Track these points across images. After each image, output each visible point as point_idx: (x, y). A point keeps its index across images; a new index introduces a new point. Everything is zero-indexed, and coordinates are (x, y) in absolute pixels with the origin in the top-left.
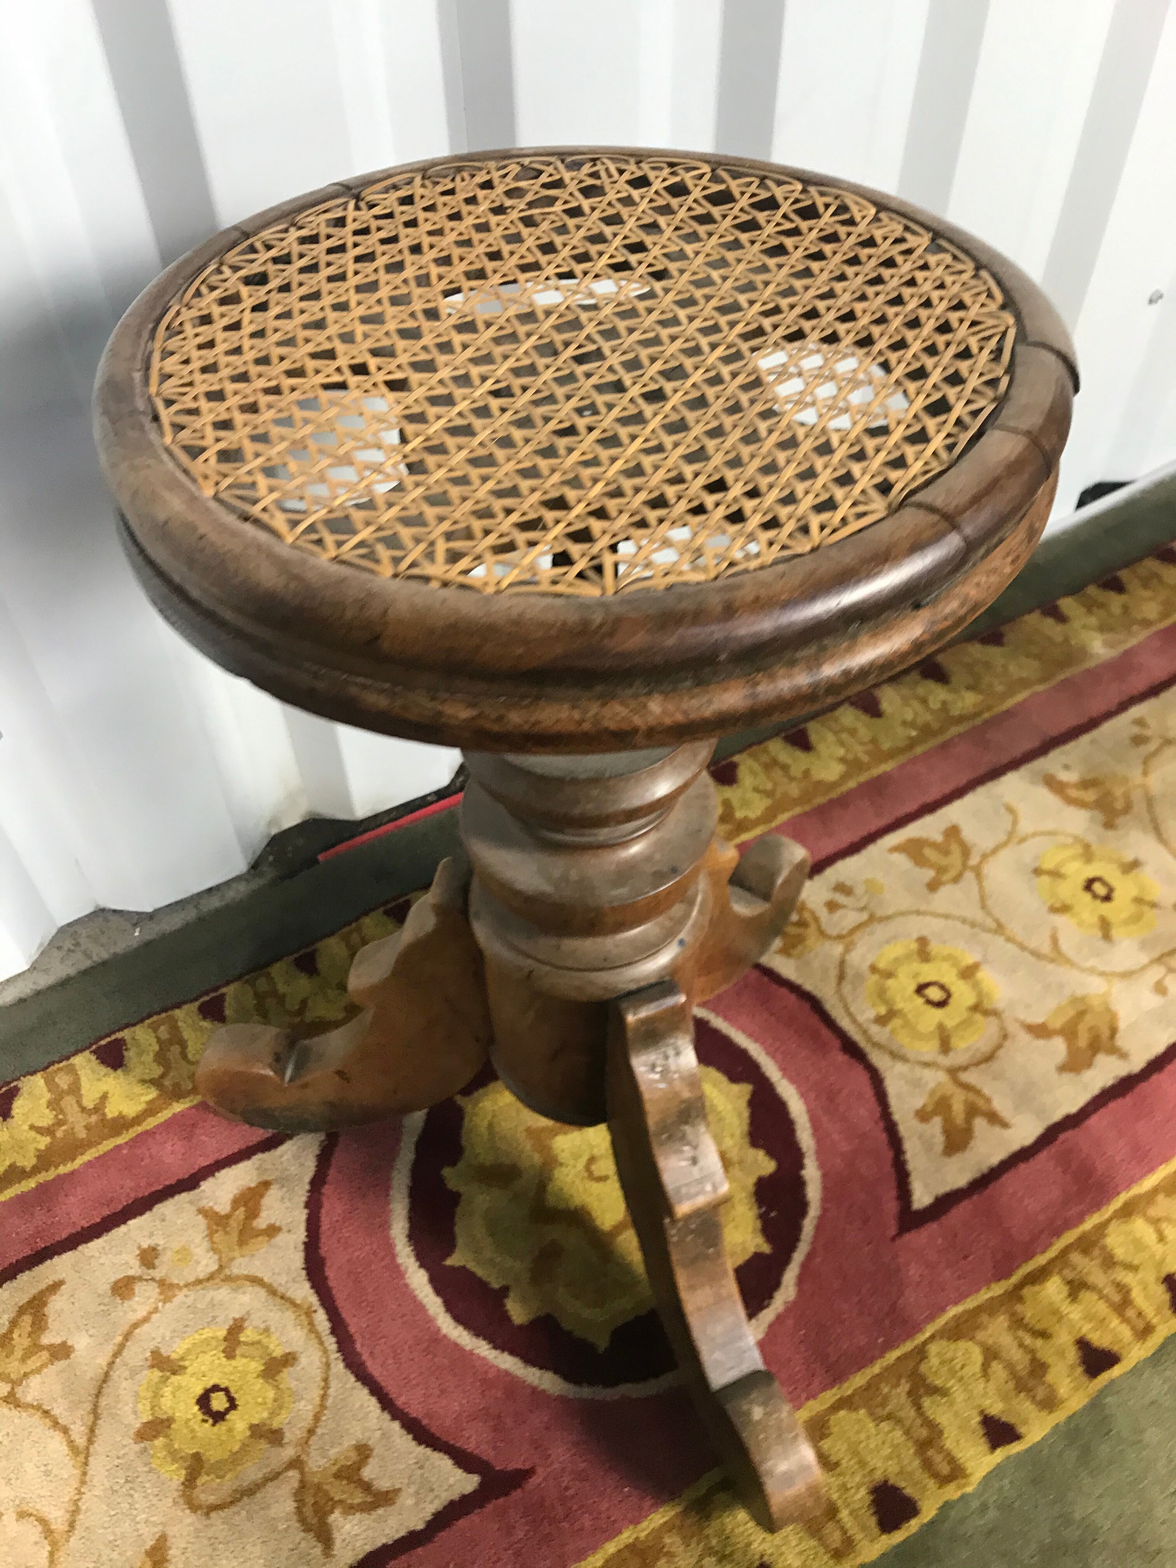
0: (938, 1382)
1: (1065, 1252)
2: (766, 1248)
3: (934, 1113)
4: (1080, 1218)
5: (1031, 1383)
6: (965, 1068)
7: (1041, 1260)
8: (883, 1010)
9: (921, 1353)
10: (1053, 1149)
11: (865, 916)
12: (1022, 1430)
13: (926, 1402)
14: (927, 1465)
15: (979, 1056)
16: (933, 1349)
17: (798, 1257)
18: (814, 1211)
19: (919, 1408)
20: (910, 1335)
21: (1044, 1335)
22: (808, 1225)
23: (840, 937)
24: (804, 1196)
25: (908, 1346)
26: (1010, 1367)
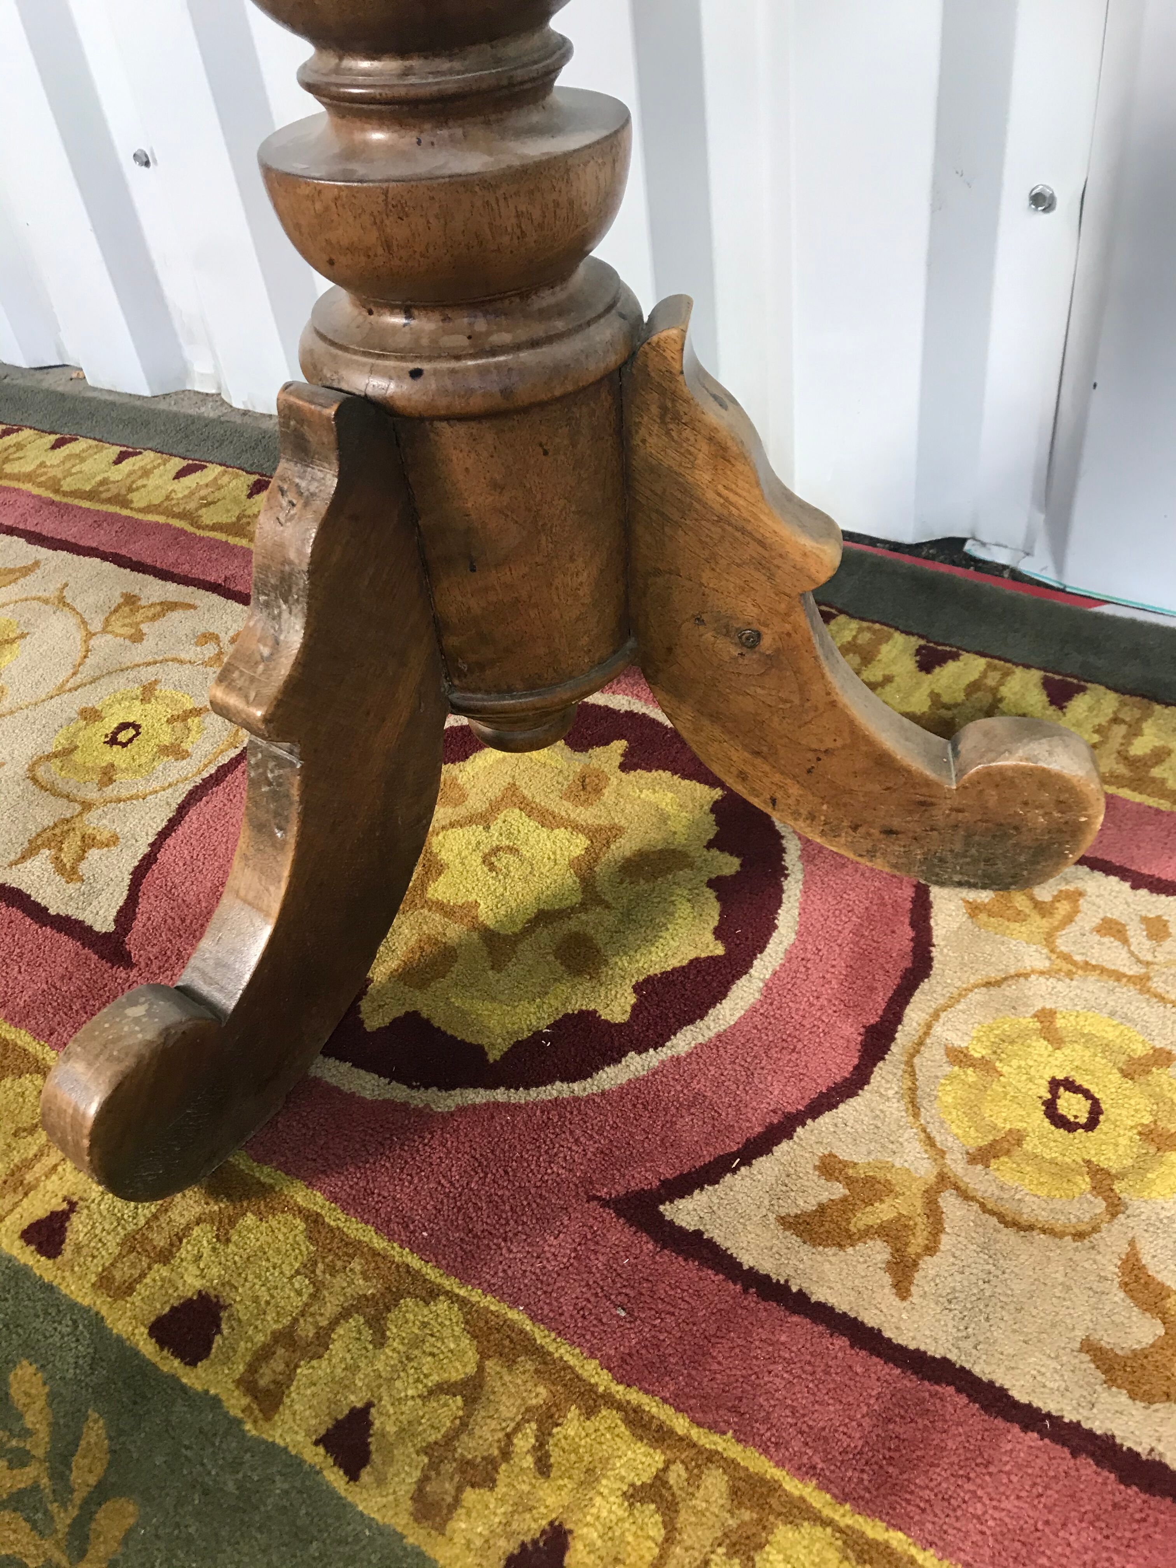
0: (392, 1330)
1: (712, 1457)
2: (494, 1055)
3: (850, 1182)
4: (805, 1471)
5: (448, 1467)
6: (965, 1195)
7: (681, 1424)
8: (978, 1051)
9: (432, 1293)
10: (909, 1382)
11: (1134, 970)
12: (366, 1476)
13: (357, 1321)
14: (264, 1354)
15: (1007, 1208)
16: (442, 1306)
17: (500, 1095)
18: (578, 1088)
19: (345, 1314)
20: (450, 1270)
21: (543, 1467)
22: (558, 1090)
23: (1066, 958)
24: (597, 1069)
25: (431, 1273)
26: (463, 1426)
